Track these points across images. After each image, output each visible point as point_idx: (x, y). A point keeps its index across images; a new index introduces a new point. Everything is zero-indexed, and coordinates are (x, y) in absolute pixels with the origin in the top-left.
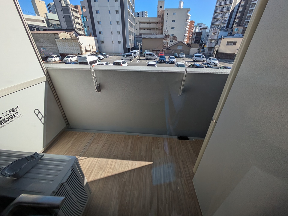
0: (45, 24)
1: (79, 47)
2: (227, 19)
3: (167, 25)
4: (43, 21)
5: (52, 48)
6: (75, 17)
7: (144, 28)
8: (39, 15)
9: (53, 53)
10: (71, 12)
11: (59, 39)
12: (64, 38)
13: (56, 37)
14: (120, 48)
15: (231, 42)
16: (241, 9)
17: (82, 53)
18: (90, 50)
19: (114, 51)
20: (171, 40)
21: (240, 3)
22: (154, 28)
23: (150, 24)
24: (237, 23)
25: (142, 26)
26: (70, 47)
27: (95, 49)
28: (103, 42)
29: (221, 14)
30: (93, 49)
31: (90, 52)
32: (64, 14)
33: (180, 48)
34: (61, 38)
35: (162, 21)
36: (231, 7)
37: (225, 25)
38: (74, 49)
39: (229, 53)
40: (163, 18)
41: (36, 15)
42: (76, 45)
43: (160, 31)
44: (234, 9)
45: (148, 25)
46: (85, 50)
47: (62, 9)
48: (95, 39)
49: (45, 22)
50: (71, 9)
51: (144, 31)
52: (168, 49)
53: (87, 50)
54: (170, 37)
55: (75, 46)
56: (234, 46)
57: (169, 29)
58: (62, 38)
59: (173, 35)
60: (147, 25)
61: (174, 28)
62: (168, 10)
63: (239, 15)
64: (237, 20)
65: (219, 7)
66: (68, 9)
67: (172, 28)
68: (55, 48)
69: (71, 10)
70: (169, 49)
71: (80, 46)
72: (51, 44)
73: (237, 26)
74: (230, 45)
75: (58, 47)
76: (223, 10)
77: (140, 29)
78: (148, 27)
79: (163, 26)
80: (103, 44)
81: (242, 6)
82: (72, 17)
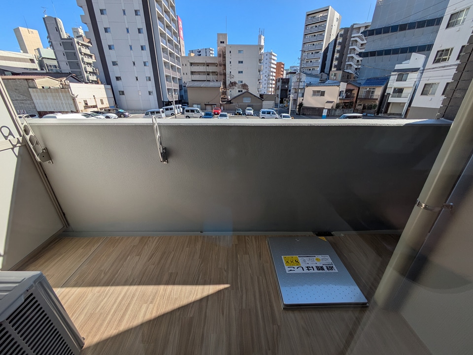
0: (36, 66)
1: (72, 101)
2: (320, 61)
3: (232, 69)
4: (32, 61)
5: (23, 103)
6: (85, 54)
7: (198, 72)
8: (25, 51)
9: (25, 111)
10: (78, 47)
11: (35, 87)
12: (46, 86)
13: (31, 85)
14: (152, 101)
15: (318, 92)
16: (338, 48)
17: (77, 111)
18: (96, 105)
19: (142, 106)
20: (239, 90)
21: (336, 40)
22: (214, 72)
23: (208, 66)
24: (335, 66)
25: (196, 69)
26: (57, 101)
27: (106, 104)
28: (122, 93)
29: (310, 54)
30: (102, 103)
31: (96, 108)
32: (65, 50)
33: (247, 101)
34: (40, 87)
35: (224, 61)
36: (322, 45)
37: (319, 69)
38: (62, 104)
39: (317, 108)
40: (224, 57)
41: (21, 51)
42: (66, 98)
43: (222, 77)
44: (328, 47)
45: (205, 67)
46: (84, 105)
47: (62, 42)
48: (106, 89)
49: (36, 62)
50: (78, 43)
51: (199, 76)
52: (229, 102)
53: (89, 105)
54: (237, 85)
55: (64, 100)
56: (322, 97)
57: (235, 73)
58: (43, 87)
59: (242, 82)
60: (203, 67)
61: (242, 72)
62: (231, 46)
63: (337, 55)
64: (335, 63)
65: (307, 44)
66: (72, 42)
67: (239, 72)
68: (29, 102)
69: (77, 45)
70: (231, 103)
71: (74, 99)
72: (22, 96)
73: (337, 70)
74: (318, 95)
75: (35, 101)
76: (313, 48)
77: (192, 73)
78: (205, 71)
79: (225, 69)
80: (124, 96)
81: (340, 43)
82: (80, 54)
